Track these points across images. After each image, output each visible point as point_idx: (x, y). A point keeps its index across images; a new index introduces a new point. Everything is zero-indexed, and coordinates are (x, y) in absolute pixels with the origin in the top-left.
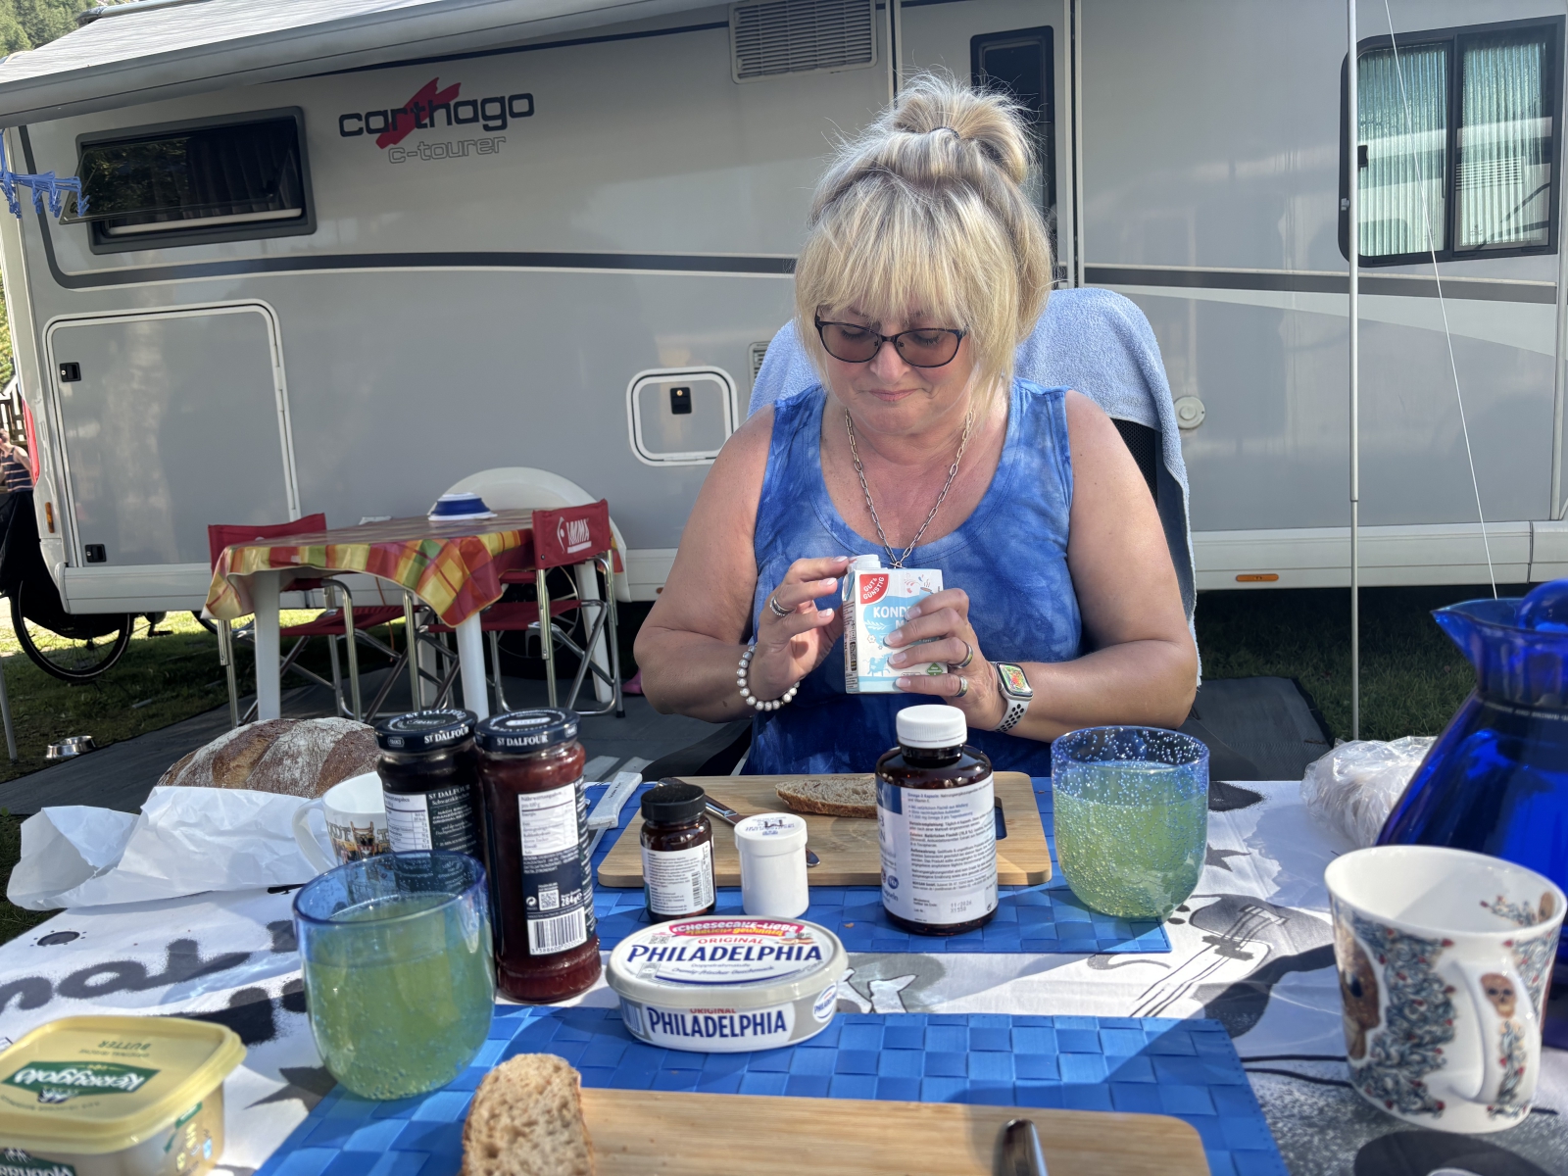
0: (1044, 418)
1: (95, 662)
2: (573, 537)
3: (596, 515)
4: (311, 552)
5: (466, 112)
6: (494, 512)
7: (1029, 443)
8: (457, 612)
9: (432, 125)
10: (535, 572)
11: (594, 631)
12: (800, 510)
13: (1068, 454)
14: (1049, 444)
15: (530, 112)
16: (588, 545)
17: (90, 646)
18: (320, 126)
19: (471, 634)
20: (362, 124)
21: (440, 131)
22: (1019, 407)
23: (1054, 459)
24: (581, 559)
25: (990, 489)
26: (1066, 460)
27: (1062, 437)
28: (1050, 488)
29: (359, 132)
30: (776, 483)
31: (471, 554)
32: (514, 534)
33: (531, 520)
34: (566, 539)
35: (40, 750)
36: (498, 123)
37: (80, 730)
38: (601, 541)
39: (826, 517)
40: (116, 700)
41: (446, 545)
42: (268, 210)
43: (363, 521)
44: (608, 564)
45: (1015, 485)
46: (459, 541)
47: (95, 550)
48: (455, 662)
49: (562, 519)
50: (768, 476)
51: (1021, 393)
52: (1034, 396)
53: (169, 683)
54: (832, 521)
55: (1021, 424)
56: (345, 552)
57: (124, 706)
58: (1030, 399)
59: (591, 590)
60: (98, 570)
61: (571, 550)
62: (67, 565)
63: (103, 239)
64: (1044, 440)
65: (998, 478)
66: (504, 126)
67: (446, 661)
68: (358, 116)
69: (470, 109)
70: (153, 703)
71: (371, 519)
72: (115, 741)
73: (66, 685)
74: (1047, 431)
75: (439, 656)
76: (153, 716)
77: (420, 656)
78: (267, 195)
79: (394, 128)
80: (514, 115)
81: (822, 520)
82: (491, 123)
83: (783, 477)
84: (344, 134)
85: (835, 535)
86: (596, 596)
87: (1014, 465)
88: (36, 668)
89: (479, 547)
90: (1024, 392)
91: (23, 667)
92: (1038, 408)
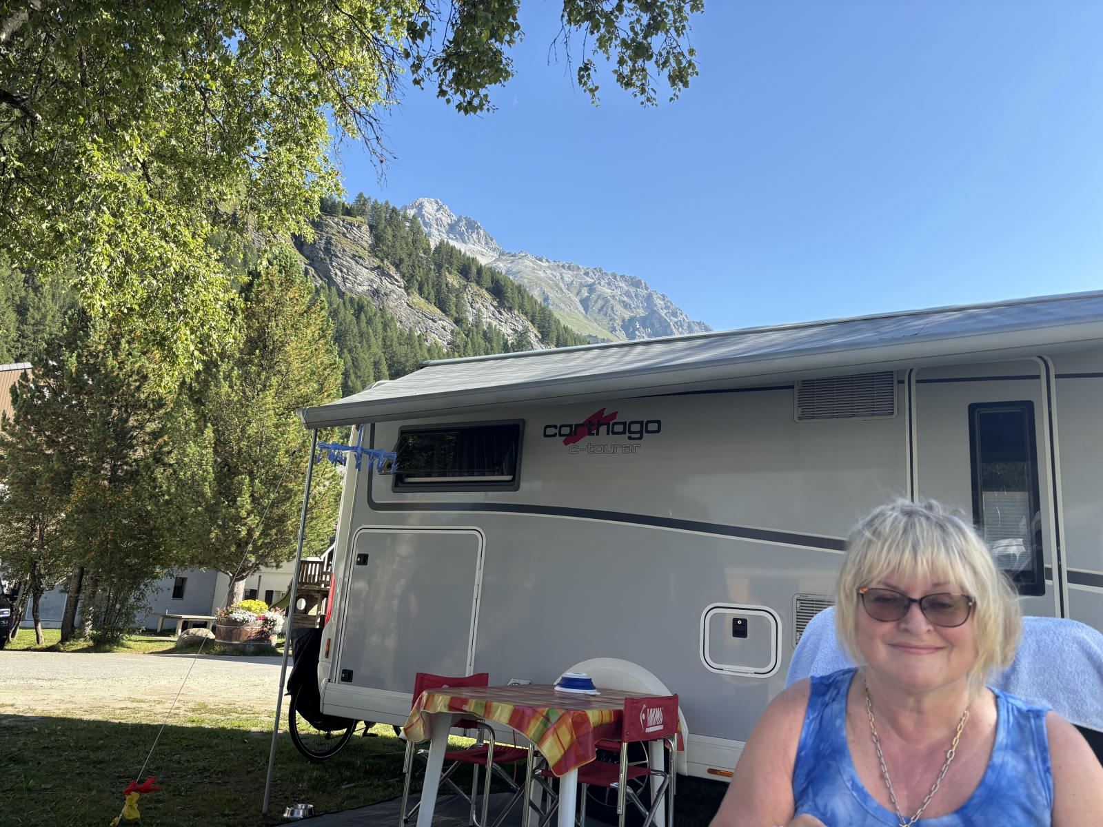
0: (1028, 732)
1: (327, 748)
2: (650, 721)
3: (669, 705)
4: (476, 704)
5: (619, 428)
6: (599, 690)
7: (1015, 748)
8: (563, 766)
9: (598, 434)
10: (620, 743)
11: (658, 796)
12: (828, 766)
13: (1049, 764)
14: (1032, 753)
15: (658, 431)
16: (661, 727)
17: (328, 736)
18: (533, 431)
19: (570, 782)
20: (557, 431)
21: (603, 437)
22: (1006, 718)
23: (1038, 767)
24: (655, 736)
25: (982, 783)
26: (1048, 770)
27: (1043, 750)
28: (1034, 791)
29: (555, 435)
30: (810, 742)
31: (579, 723)
32: (610, 712)
33: (623, 702)
34: (645, 721)
35: (281, 809)
36: (638, 436)
37: (308, 799)
38: (671, 726)
39: (849, 777)
40: (333, 779)
41: (564, 714)
42: (494, 475)
43: (512, 681)
44: (674, 744)
45: (1004, 782)
46: (572, 712)
47: (347, 673)
48: (555, 801)
49: (645, 706)
50: (803, 735)
51: (1008, 707)
52: (1019, 710)
53: (368, 773)
54: (853, 782)
55: (1008, 732)
56: (497, 708)
57: (337, 786)
58: (1016, 712)
59: (659, 764)
60: (346, 687)
61: (648, 730)
62: (329, 681)
63: (400, 484)
64: (1028, 750)
65: (990, 774)
66: (641, 438)
67: (549, 799)
68: (555, 427)
69: (622, 426)
70: (355, 787)
71: (517, 681)
72: (326, 812)
73: (307, 762)
74: (1030, 742)
75: (545, 793)
76: (354, 797)
77: (533, 790)
78: (495, 468)
79: (574, 435)
80: (648, 432)
81: (845, 778)
82: (633, 436)
83: (815, 738)
84: (545, 436)
85: (855, 794)
86: (662, 768)
87: (1003, 765)
88: (293, 745)
89: (585, 719)
90: (1010, 706)
91: (286, 743)
92: (1022, 721)
